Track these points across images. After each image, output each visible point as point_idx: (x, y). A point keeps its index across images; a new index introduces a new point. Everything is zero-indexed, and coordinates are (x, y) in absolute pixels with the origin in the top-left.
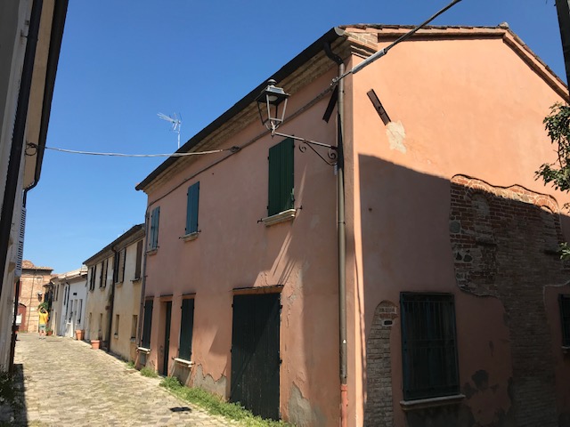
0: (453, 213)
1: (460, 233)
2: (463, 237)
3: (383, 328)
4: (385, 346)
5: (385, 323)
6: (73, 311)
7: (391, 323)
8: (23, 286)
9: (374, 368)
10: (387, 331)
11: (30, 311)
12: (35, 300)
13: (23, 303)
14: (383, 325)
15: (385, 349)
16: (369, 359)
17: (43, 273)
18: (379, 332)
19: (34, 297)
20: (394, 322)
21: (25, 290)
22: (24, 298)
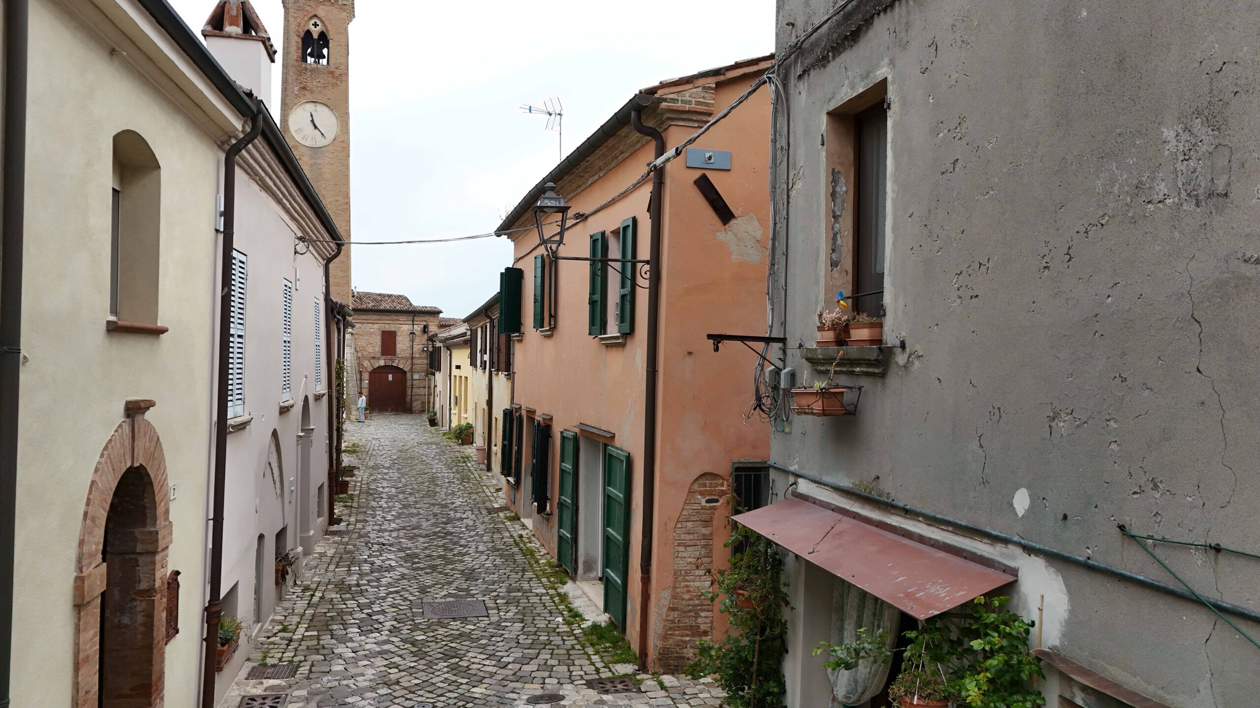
3: (703, 508)
4: (704, 531)
5: (708, 501)
6: (457, 395)
7: (717, 501)
8: (399, 339)
9: (685, 558)
10: (710, 511)
11: (412, 379)
12: (419, 362)
13: (401, 367)
14: (704, 504)
15: (704, 535)
16: (678, 546)
17: (427, 318)
18: (697, 513)
19: (417, 356)
20: (721, 501)
21: (402, 344)
22: (402, 357)
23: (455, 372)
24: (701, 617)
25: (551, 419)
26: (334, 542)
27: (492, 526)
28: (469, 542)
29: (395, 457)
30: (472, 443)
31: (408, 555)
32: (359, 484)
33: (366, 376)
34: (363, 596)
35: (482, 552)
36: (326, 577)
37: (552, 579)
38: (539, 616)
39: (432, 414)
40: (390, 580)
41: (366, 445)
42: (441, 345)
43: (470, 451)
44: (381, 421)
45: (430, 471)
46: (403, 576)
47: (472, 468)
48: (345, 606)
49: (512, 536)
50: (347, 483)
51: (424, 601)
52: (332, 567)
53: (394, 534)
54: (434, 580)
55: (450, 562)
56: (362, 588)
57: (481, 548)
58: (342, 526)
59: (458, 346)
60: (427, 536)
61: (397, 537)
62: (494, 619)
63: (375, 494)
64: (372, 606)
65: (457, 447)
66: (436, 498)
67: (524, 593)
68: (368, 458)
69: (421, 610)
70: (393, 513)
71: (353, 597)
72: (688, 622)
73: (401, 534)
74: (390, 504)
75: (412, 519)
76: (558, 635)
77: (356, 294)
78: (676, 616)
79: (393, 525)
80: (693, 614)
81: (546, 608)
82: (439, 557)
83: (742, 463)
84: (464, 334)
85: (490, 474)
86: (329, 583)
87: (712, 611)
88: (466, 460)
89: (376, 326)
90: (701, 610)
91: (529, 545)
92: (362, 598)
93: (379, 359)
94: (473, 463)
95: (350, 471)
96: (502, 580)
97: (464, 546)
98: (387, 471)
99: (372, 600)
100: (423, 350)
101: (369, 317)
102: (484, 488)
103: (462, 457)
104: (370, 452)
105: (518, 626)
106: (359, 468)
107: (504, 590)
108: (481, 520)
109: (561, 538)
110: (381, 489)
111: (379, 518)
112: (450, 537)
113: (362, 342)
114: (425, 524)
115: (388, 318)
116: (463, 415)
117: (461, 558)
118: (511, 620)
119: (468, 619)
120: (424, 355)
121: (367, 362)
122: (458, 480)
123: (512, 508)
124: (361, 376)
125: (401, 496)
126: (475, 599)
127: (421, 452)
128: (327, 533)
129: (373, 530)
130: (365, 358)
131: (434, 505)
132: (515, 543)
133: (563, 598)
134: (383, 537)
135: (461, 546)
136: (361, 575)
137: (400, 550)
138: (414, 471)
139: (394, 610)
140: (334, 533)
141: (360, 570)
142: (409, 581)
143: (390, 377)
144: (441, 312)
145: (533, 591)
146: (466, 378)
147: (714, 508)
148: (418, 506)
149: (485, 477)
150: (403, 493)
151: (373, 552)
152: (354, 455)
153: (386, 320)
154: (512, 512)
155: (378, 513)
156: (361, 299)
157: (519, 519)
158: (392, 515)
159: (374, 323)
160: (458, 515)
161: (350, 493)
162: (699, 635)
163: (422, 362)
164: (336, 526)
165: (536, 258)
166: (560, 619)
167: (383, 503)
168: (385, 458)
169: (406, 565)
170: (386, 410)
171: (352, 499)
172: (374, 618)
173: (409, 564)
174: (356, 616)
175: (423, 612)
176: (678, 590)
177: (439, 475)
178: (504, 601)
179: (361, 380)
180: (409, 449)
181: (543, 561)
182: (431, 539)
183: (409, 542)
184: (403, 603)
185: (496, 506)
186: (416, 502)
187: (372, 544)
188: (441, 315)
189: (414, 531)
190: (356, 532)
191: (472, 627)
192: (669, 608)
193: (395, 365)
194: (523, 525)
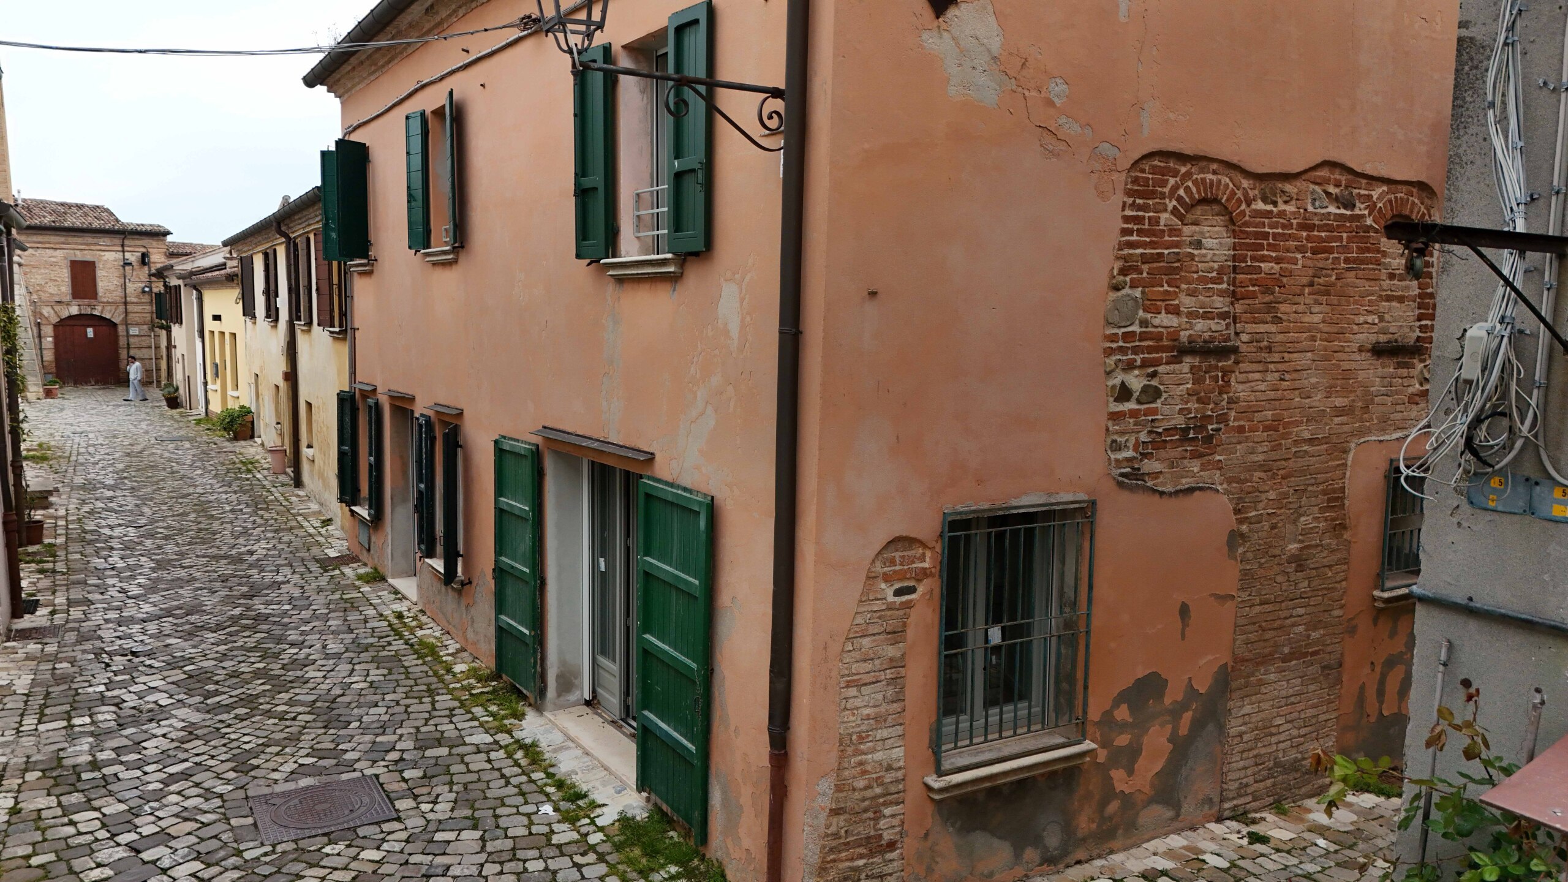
0: (1123, 272)
1: (1135, 328)
2: (1143, 337)
3: (891, 607)
4: (892, 652)
5: (898, 593)
6: (218, 361)
7: (911, 590)
8: (100, 273)
9: (857, 708)
10: (901, 612)
11: (128, 336)
12: (138, 308)
13: (108, 316)
14: (891, 598)
15: (891, 660)
16: (847, 687)
17: (146, 242)
18: (879, 618)
19: (134, 300)
20: (921, 589)
21: (107, 282)
22: (108, 302)
23: (210, 325)
24: (885, 817)
25: (460, 414)
26: (29, 657)
27: (337, 596)
28: (303, 633)
29: (121, 466)
30: (252, 437)
31: (191, 677)
32: (62, 523)
33: (48, 330)
34: (111, 794)
35: (338, 656)
36: (19, 751)
37: (494, 708)
38: (503, 805)
39: (172, 390)
40: (164, 744)
41: (64, 445)
42: (180, 282)
43: (249, 450)
44: (82, 400)
45: (191, 490)
46: (191, 732)
47: (266, 483)
48: (71, 830)
49: (381, 615)
50: (39, 524)
51: (250, 793)
52: (30, 721)
53: (152, 628)
54: (258, 733)
55: (281, 685)
56: (105, 771)
57: (334, 647)
58: (39, 618)
59: (214, 284)
60: (219, 627)
61: (160, 635)
62: (415, 823)
63: (97, 541)
64: (137, 821)
65: (227, 444)
66: (218, 543)
67: (451, 747)
68: (71, 470)
69: (250, 820)
70: (141, 580)
71: (89, 800)
72: (864, 830)
73: (167, 624)
74: (131, 561)
75: (181, 591)
76: (562, 855)
77: (20, 202)
78: (842, 824)
79: (147, 608)
80: (871, 815)
81: (508, 783)
82: (257, 674)
83: (961, 513)
84: (223, 266)
85: (301, 493)
86: (28, 767)
87: (903, 802)
88: (250, 466)
89: (59, 253)
90: (886, 804)
91: (419, 633)
92: (110, 799)
93: (68, 304)
94: (265, 472)
95: (43, 499)
96: (398, 718)
97: (300, 645)
98: (110, 494)
99: (132, 804)
100: (144, 292)
101: (46, 238)
102: (300, 518)
103: (242, 462)
104: (73, 458)
105: (471, 836)
106: (57, 490)
107: (408, 744)
108: (314, 585)
109: (502, 633)
110: (107, 531)
111: (113, 592)
112: (264, 627)
113: (37, 278)
114: (209, 602)
115: (79, 240)
116: (231, 392)
117: (299, 673)
118: (451, 824)
119: (361, 832)
120: (146, 298)
121: (49, 309)
122: (248, 505)
123: (364, 556)
124: (40, 330)
125: (148, 543)
126: (357, 774)
127: (167, 455)
128: (11, 635)
129: (107, 621)
130: (46, 303)
131: (217, 558)
132: (393, 630)
133: (532, 750)
134: (130, 636)
135: (292, 645)
136: (99, 735)
137: (172, 665)
138: (162, 492)
139: (190, 826)
140: (25, 635)
141: (93, 723)
142: (207, 742)
143: (90, 332)
144: (169, 233)
145: (468, 740)
146: (234, 335)
147: (908, 605)
148: (186, 562)
149: (294, 499)
150: (152, 536)
151: (116, 673)
152: (45, 465)
153: (76, 244)
154: (365, 565)
155: (110, 581)
156: (30, 211)
157: (383, 579)
158: (140, 585)
159: (56, 249)
160: (269, 577)
161: (46, 541)
162: (880, 852)
163: (143, 310)
164: (27, 616)
165: (407, 118)
166: (547, 808)
167: (115, 559)
168: (104, 468)
169: (191, 701)
170: (87, 383)
171: (54, 556)
172: (146, 856)
173: (198, 699)
174: (102, 856)
175: (255, 825)
176: (846, 773)
177: (211, 498)
178: (420, 773)
179: (40, 336)
180: (143, 450)
181: (459, 668)
182: (230, 634)
183: (186, 644)
184: (205, 806)
185: (333, 553)
186: (182, 555)
187: (110, 654)
188: (169, 238)
189: (192, 618)
190: (72, 630)
191: (376, 855)
192: (831, 810)
193: (96, 313)
194: (396, 592)
